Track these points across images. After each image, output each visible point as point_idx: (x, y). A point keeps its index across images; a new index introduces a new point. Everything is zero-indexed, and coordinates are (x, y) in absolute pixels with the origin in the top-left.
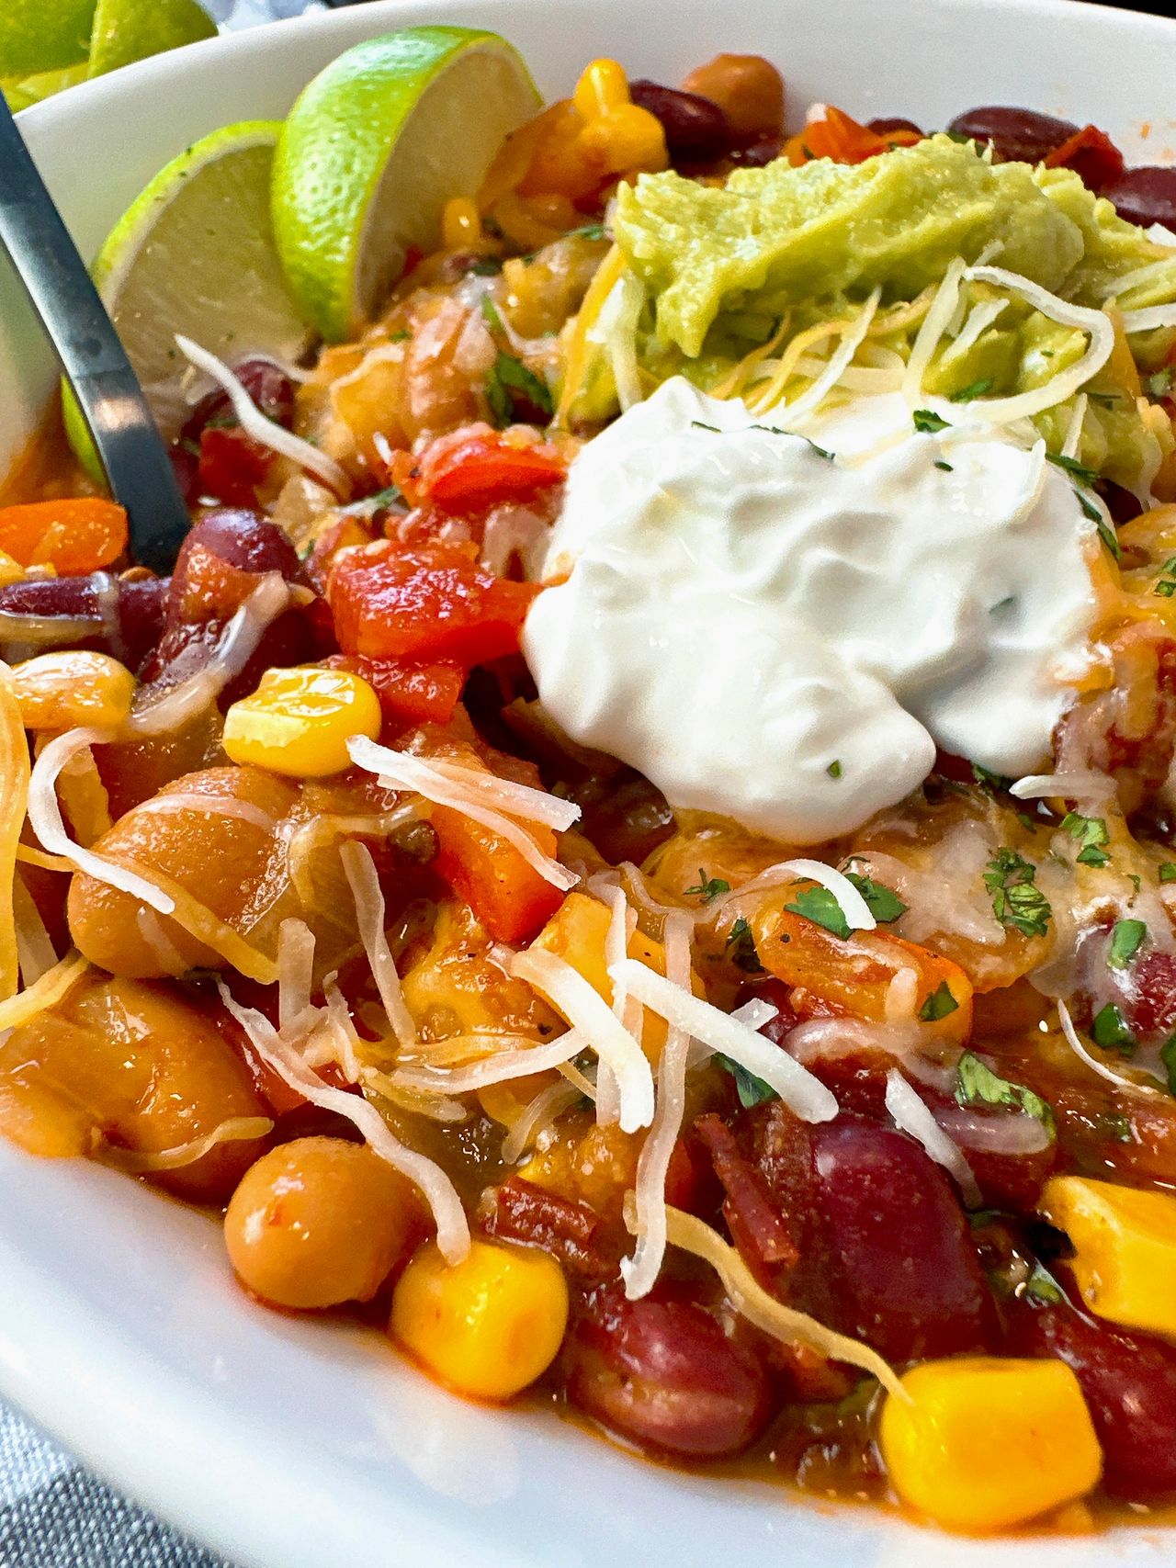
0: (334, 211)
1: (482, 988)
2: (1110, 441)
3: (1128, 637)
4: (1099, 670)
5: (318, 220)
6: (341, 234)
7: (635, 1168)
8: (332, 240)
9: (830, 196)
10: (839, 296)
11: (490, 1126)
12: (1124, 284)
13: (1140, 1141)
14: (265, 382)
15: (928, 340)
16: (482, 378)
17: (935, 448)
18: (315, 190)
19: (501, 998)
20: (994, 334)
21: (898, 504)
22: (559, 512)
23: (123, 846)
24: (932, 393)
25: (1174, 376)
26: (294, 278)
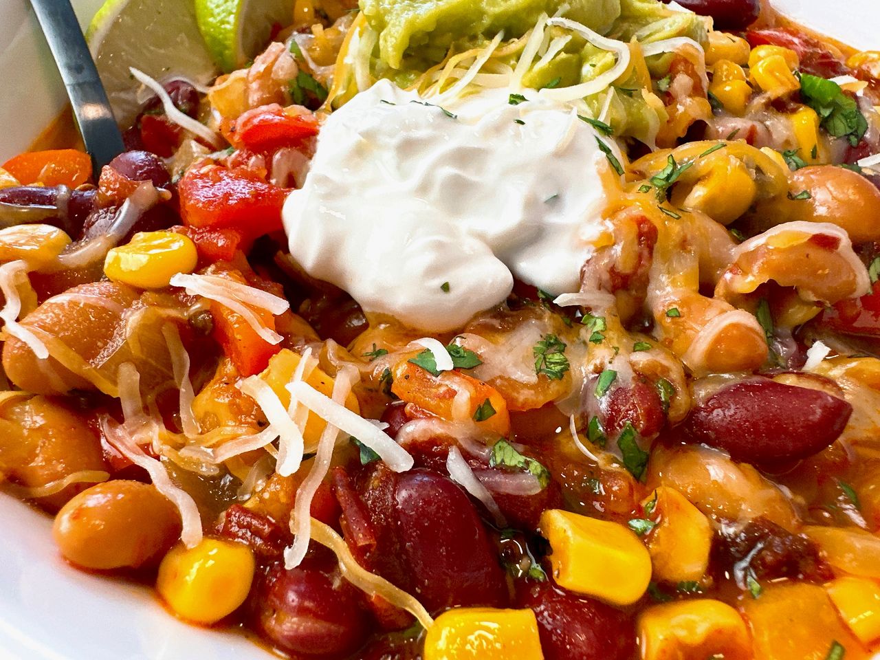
1: (227, 400)
2: (629, 114)
3: (623, 215)
4: (605, 234)
5: (218, 6)
6: (231, 13)
7: (294, 496)
8: (225, 17)
10: (480, 36)
11: (232, 479)
13: (604, 493)
14: (181, 91)
15: (527, 58)
16: (289, 83)
17: (517, 112)
19: (238, 406)
20: (563, 55)
21: (493, 143)
22: (315, 152)
23: (32, 319)
24: (527, 87)
25: (672, 80)
26: (207, 39)
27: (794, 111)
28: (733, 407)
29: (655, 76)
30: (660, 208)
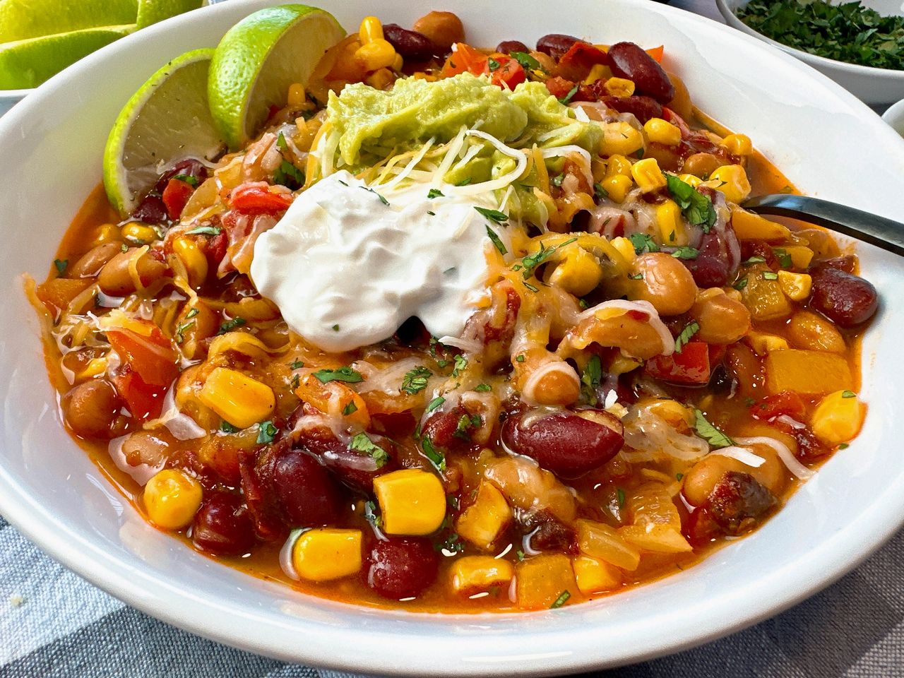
0: (234, 93)
2: (524, 205)
3: (499, 286)
4: (484, 299)
5: (227, 97)
6: (238, 104)
8: (233, 106)
9: (416, 97)
10: (417, 141)
12: (547, 136)
15: (449, 160)
16: (273, 172)
17: (430, 206)
18: (226, 83)
20: (477, 160)
21: (411, 227)
24: (447, 183)
25: (564, 177)
26: (217, 121)
27: (661, 203)
28: (546, 431)
29: (552, 173)
30: (525, 284)
